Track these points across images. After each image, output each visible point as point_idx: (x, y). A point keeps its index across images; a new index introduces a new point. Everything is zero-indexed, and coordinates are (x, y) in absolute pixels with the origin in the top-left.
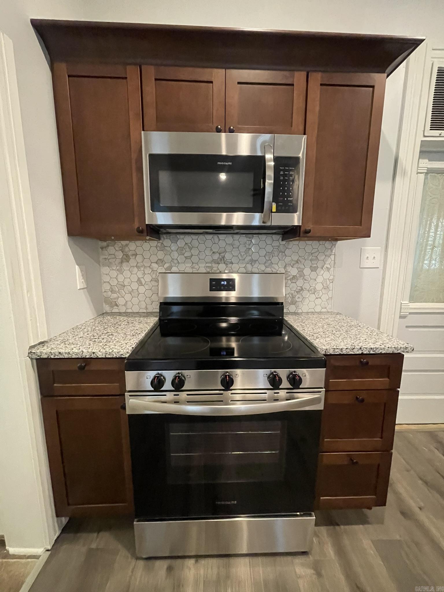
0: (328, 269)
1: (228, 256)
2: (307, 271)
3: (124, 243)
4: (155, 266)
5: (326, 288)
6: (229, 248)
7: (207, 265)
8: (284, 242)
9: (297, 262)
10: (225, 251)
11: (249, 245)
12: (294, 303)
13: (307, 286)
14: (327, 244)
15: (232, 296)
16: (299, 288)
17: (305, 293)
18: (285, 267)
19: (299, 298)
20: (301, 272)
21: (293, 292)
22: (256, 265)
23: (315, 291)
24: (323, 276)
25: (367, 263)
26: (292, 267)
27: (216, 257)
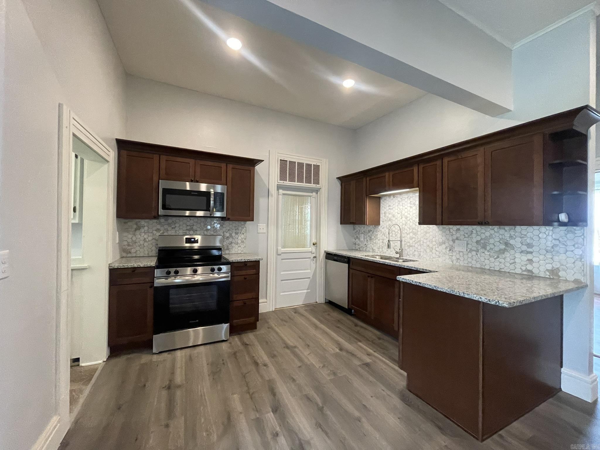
0: (243, 234)
1: (195, 227)
2: (233, 235)
3: (137, 220)
4: (155, 232)
5: (243, 242)
6: (195, 224)
7: (184, 231)
8: (222, 222)
9: (229, 230)
10: (193, 225)
11: (206, 222)
12: (228, 249)
13: (234, 241)
14: (242, 223)
15: (196, 246)
16: (230, 242)
17: (233, 245)
18: (223, 233)
19: (230, 247)
20: (231, 235)
21: (227, 244)
22: (209, 232)
23: (237, 243)
24: (241, 237)
25: (260, 231)
26: (227, 233)
27: (189, 228)
